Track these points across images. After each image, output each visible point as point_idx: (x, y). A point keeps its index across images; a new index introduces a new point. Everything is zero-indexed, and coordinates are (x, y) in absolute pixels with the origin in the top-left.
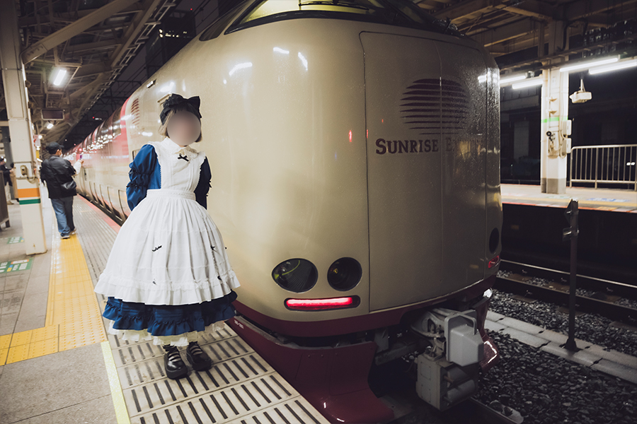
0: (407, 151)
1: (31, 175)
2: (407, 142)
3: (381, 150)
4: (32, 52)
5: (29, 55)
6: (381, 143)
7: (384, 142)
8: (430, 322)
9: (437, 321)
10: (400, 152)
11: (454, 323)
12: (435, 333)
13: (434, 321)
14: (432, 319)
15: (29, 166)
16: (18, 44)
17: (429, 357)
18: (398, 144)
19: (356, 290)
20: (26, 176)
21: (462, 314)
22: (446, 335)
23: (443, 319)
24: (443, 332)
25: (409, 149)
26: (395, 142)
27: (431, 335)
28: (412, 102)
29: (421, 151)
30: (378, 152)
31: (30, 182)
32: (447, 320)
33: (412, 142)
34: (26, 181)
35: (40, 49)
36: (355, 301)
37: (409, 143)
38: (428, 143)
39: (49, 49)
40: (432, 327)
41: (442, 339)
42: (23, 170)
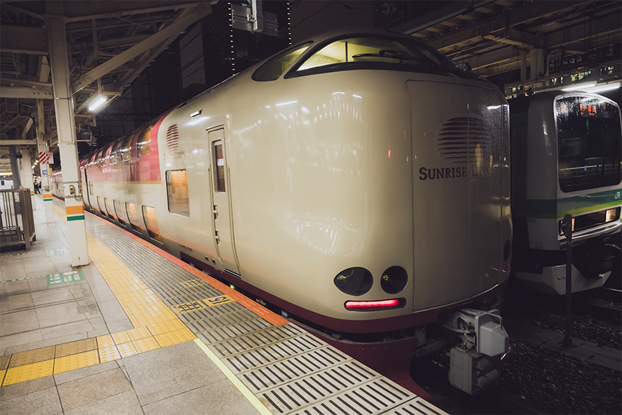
0: (443, 177)
1: (77, 194)
2: (443, 169)
3: (423, 176)
4: (80, 83)
5: (77, 85)
6: (423, 171)
7: (425, 170)
8: (460, 320)
9: (466, 319)
10: (438, 178)
11: (483, 321)
12: (465, 329)
13: (464, 319)
14: (462, 318)
15: (76, 185)
16: (68, 77)
17: (461, 350)
18: (436, 171)
19: (403, 293)
20: (73, 195)
21: (489, 313)
22: (476, 331)
23: (473, 318)
24: (474, 328)
25: (445, 176)
26: (434, 170)
27: (461, 331)
28: (447, 136)
29: (453, 177)
30: (421, 178)
31: (77, 200)
32: (477, 318)
33: (447, 169)
34: (74, 199)
35: (87, 80)
36: (401, 302)
37: (445, 171)
38: (458, 170)
39: (94, 80)
40: (462, 325)
41: (472, 334)
42: (72, 189)
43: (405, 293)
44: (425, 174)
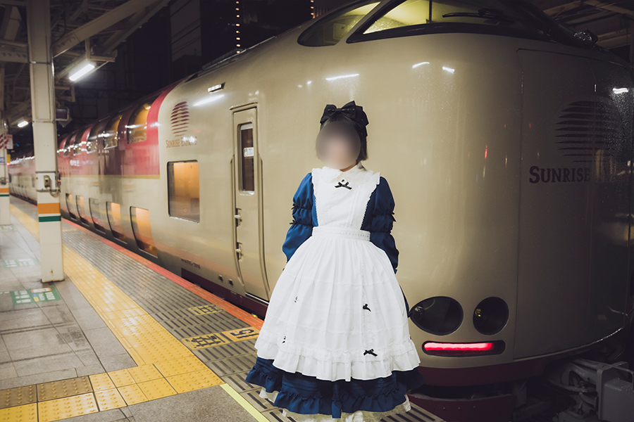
0: (559, 180)
1: (54, 187)
2: (560, 170)
3: (534, 178)
4: (63, 44)
5: (60, 46)
6: (535, 171)
7: (538, 170)
8: (573, 374)
9: (583, 373)
10: (553, 181)
11: (607, 376)
12: (580, 387)
13: (580, 373)
14: (577, 371)
15: (52, 176)
16: (49, 35)
17: (576, 415)
18: (551, 172)
20: (48, 188)
21: (616, 365)
22: (598, 389)
23: (594, 371)
24: (595, 386)
25: (562, 178)
26: (549, 170)
27: (575, 389)
28: (566, 126)
29: (573, 180)
30: (531, 180)
31: (53, 195)
32: (600, 372)
33: (565, 170)
34: (48, 194)
35: (72, 40)
37: (562, 171)
38: (580, 172)
39: (81, 40)
40: (575, 382)
41: (593, 394)
42: (47, 181)
43: (504, 334)
44: (537, 175)
